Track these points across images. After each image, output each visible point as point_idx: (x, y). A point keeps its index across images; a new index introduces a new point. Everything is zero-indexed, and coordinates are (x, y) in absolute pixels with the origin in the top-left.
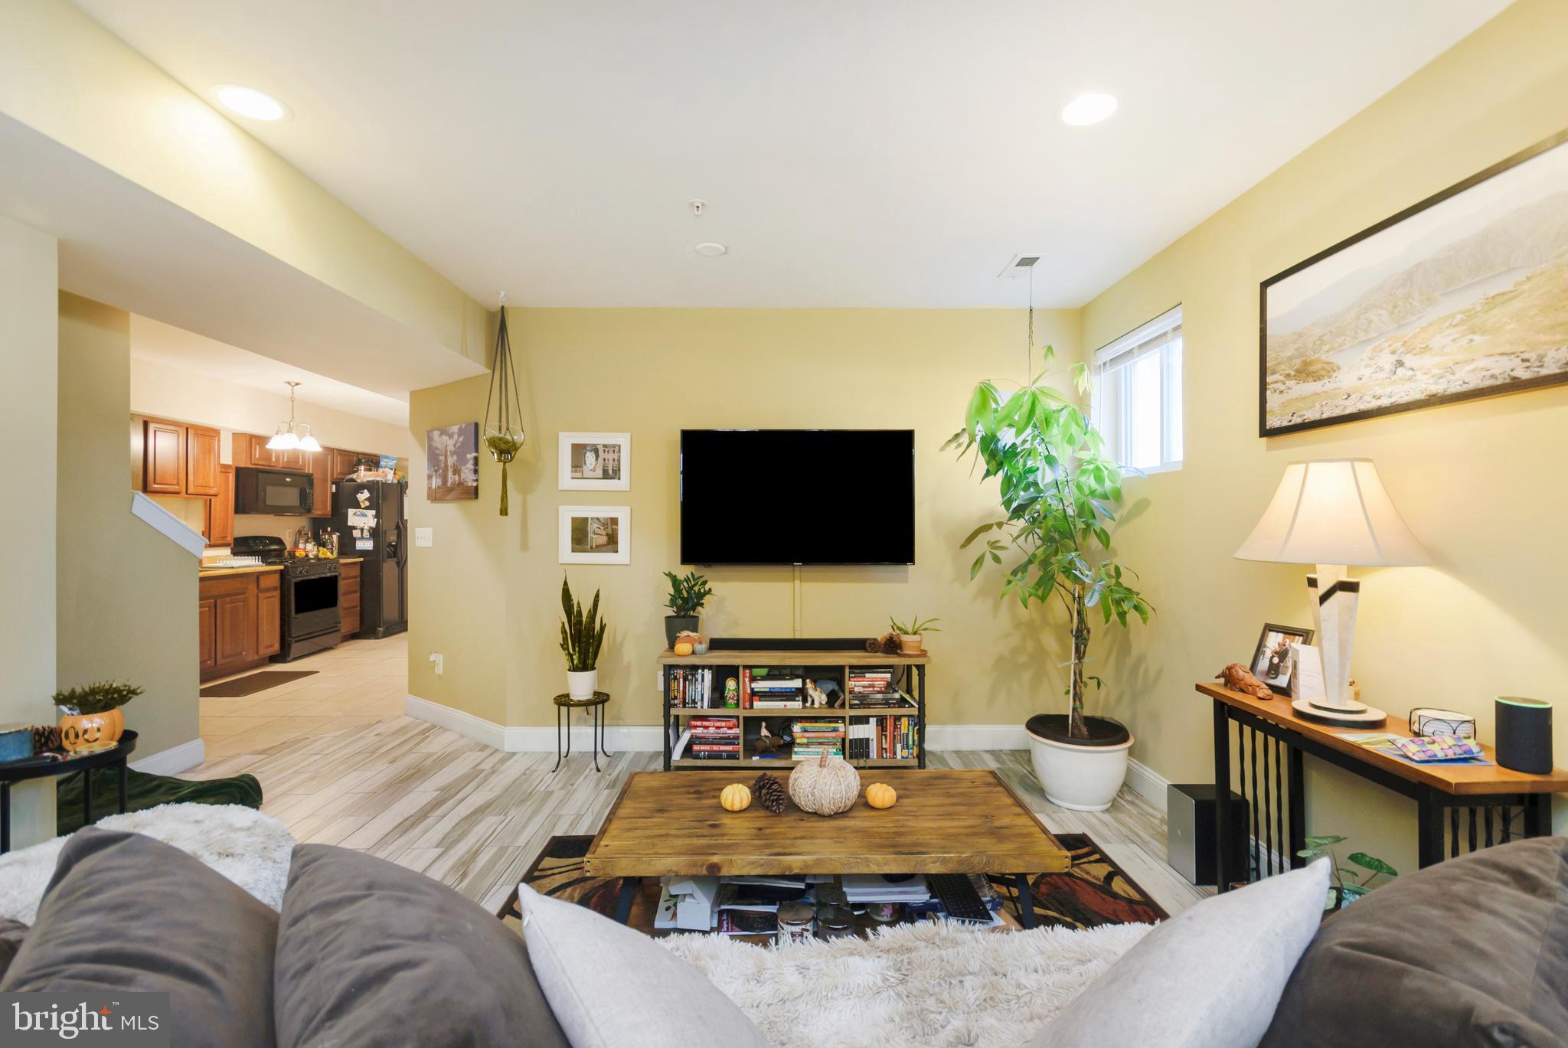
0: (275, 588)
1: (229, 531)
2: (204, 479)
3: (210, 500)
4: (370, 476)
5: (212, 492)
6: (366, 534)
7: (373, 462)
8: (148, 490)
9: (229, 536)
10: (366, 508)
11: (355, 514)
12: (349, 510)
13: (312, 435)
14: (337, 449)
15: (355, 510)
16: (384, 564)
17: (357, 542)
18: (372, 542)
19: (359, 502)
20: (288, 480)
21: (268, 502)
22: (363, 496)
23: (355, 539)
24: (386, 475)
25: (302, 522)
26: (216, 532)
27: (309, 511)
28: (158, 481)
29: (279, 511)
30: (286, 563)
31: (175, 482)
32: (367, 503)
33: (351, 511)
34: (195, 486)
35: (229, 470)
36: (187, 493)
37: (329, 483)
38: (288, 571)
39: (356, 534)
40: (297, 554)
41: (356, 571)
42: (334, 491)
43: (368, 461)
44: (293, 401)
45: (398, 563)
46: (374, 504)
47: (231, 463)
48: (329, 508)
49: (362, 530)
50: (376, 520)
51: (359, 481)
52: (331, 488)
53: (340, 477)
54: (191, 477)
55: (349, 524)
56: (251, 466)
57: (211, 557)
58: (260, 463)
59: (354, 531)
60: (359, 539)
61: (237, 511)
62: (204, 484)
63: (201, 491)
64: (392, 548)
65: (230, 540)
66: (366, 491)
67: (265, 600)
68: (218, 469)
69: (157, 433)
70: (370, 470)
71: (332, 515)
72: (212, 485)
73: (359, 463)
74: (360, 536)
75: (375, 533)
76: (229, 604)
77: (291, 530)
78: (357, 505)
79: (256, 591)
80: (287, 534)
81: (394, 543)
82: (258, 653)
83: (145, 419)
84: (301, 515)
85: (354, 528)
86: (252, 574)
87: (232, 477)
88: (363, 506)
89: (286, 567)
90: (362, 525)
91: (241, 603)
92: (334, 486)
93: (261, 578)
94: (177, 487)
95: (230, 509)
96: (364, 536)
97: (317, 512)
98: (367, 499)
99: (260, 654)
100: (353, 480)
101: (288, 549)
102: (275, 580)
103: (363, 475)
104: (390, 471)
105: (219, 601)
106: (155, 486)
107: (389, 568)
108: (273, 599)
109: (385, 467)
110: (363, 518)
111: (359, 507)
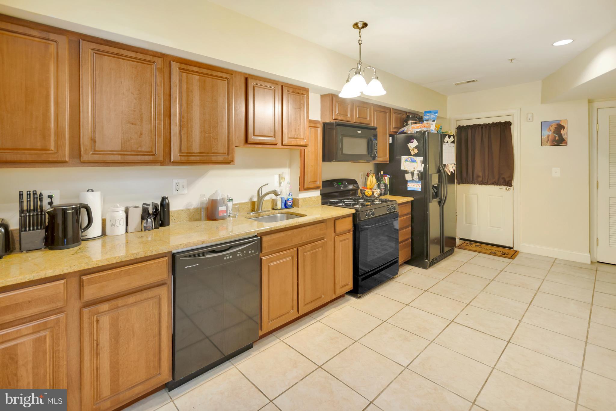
0: (349, 231)
1: (318, 176)
2: (296, 131)
3: (304, 150)
4: (418, 128)
5: (303, 143)
6: (416, 177)
7: (418, 118)
8: (248, 142)
9: (318, 180)
10: (415, 155)
11: (406, 160)
12: (402, 157)
13: (377, 78)
14: (393, 109)
15: (406, 157)
16: (430, 204)
17: (408, 184)
18: (420, 184)
19: (410, 150)
20: (359, 132)
21: (345, 152)
22: (413, 145)
23: (407, 181)
24: (430, 127)
25: (370, 167)
26: (308, 178)
27: (374, 158)
28: (256, 133)
29: (354, 158)
30: (357, 206)
31: (272, 134)
32: (416, 151)
33: (403, 158)
34: (289, 138)
35: (318, 126)
36: (282, 145)
37: (388, 135)
38: (359, 214)
39: (408, 177)
40: (366, 193)
41: (408, 209)
42: (391, 142)
43: (414, 117)
44: (360, 44)
45: (440, 203)
46: (423, 152)
47: (320, 120)
48: (388, 156)
49: (413, 174)
50: (423, 165)
51: (409, 132)
52: (389, 139)
53: (395, 130)
54: (285, 130)
55: (403, 168)
56: (332, 121)
57: (305, 199)
58: (339, 118)
59: (406, 175)
60: (410, 181)
61: (324, 160)
62: (296, 137)
63: (293, 142)
64: (435, 189)
65: (319, 184)
66: (415, 141)
67: (341, 243)
68: (307, 124)
69: (256, 88)
70: (416, 123)
71: (390, 161)
72: (302, 137)
73: (408, 119)
74: (411, 179)
75: (423, 176)
76: (310, 251)
77: (362, 173)
78: (408, 153)
79: (333, 234)
80: (360, 176)
81: (437, 185)
82: (335, 293)
83: (246, 76)
84: (368, 161)
85: (406, 172)
86: (330, 219)
87: (320, 131)
88: (413, 153)
89: (357, 210)
90: (412, 170)
91: (321, 249)
92: (391, 138)
93: (337, 222)
94: (273, 139)
95: (319, 158)
96: (414, 179)
97: (380, 159)
98: (416, 147)
99: (336, 294)
100: (403, 133)
101: (361, 188)
102: (348, 224)
103: (412, 128)
104: (433, 123)
105: (300, 249)
106: (254, 138)
107: (433, 206)
108: (347, 241)
109: (430, 120)
110: (413, 164)
111: (409, 154)
